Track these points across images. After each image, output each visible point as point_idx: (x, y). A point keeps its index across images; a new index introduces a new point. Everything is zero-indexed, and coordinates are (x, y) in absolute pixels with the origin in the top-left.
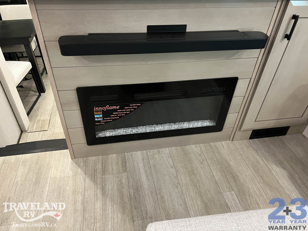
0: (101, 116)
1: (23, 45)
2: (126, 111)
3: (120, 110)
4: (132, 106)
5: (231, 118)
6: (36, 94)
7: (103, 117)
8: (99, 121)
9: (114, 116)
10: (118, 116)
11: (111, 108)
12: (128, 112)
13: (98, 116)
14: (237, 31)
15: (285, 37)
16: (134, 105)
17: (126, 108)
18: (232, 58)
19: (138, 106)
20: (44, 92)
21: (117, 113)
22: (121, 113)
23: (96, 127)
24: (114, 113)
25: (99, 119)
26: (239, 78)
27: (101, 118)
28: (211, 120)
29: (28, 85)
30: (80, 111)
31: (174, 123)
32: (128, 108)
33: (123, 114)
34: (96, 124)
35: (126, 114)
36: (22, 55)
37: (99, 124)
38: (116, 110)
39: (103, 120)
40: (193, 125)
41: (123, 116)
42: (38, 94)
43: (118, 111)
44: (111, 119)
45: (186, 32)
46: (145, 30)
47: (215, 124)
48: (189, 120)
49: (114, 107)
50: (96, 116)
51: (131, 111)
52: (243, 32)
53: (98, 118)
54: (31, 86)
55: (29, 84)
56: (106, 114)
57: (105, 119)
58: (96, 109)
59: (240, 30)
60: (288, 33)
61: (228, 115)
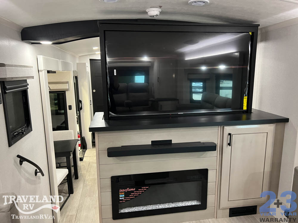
0: (124, 196)
1: (65, 157)
2: (139, 192)
3: (136, 192)
4: (143, 189)
5: (211, 198)
6: (66, 195)
7: (125, 197)
8: (122, 200)
9: (131, 196)
10: (134, 196)
11: (130, 190)
12: (140, 193)
13: (122, 196)
14: (200, 142)
15: (228, 145)
16: (144, 188)
17: (139, 190)
18: (201, 157)
19: (147, 188)
20: (73, 193)
21: (134, 194)
22: (136, 193)
23: (119, 204)
24: (132, 194)
25: (122, 199)
26: (209, 169)
27: (123, 197)
28: (197, 200)
29: (60, 189)
30: (111, 192)
31: (172, 203)
32: (140, 190)
33: (137, 194)
34: (120, 202)
35: (139, 194)
36: (60, 165)
37: (122, 202)
38: (133, 192)
39: (125, 199)
40: (185, 204)
41: (138, 196)
42: (68, 195)
43: (134, 192)
44: (129, 198)
45: (172, 143)
46: (150, 143)
47: (200, 204)
48: (182, 201)
49: (132, 189)
50: (120, 196)
51: (142, 192)
52: (203, 143)
53: (121, 197)
54: (63, 189)
55: (61, 187)
56: (127, 194)
57: (126, 198)
58: (121, 190)
59: (202, 142)
60: (229, 142)
61: (208, 196)
